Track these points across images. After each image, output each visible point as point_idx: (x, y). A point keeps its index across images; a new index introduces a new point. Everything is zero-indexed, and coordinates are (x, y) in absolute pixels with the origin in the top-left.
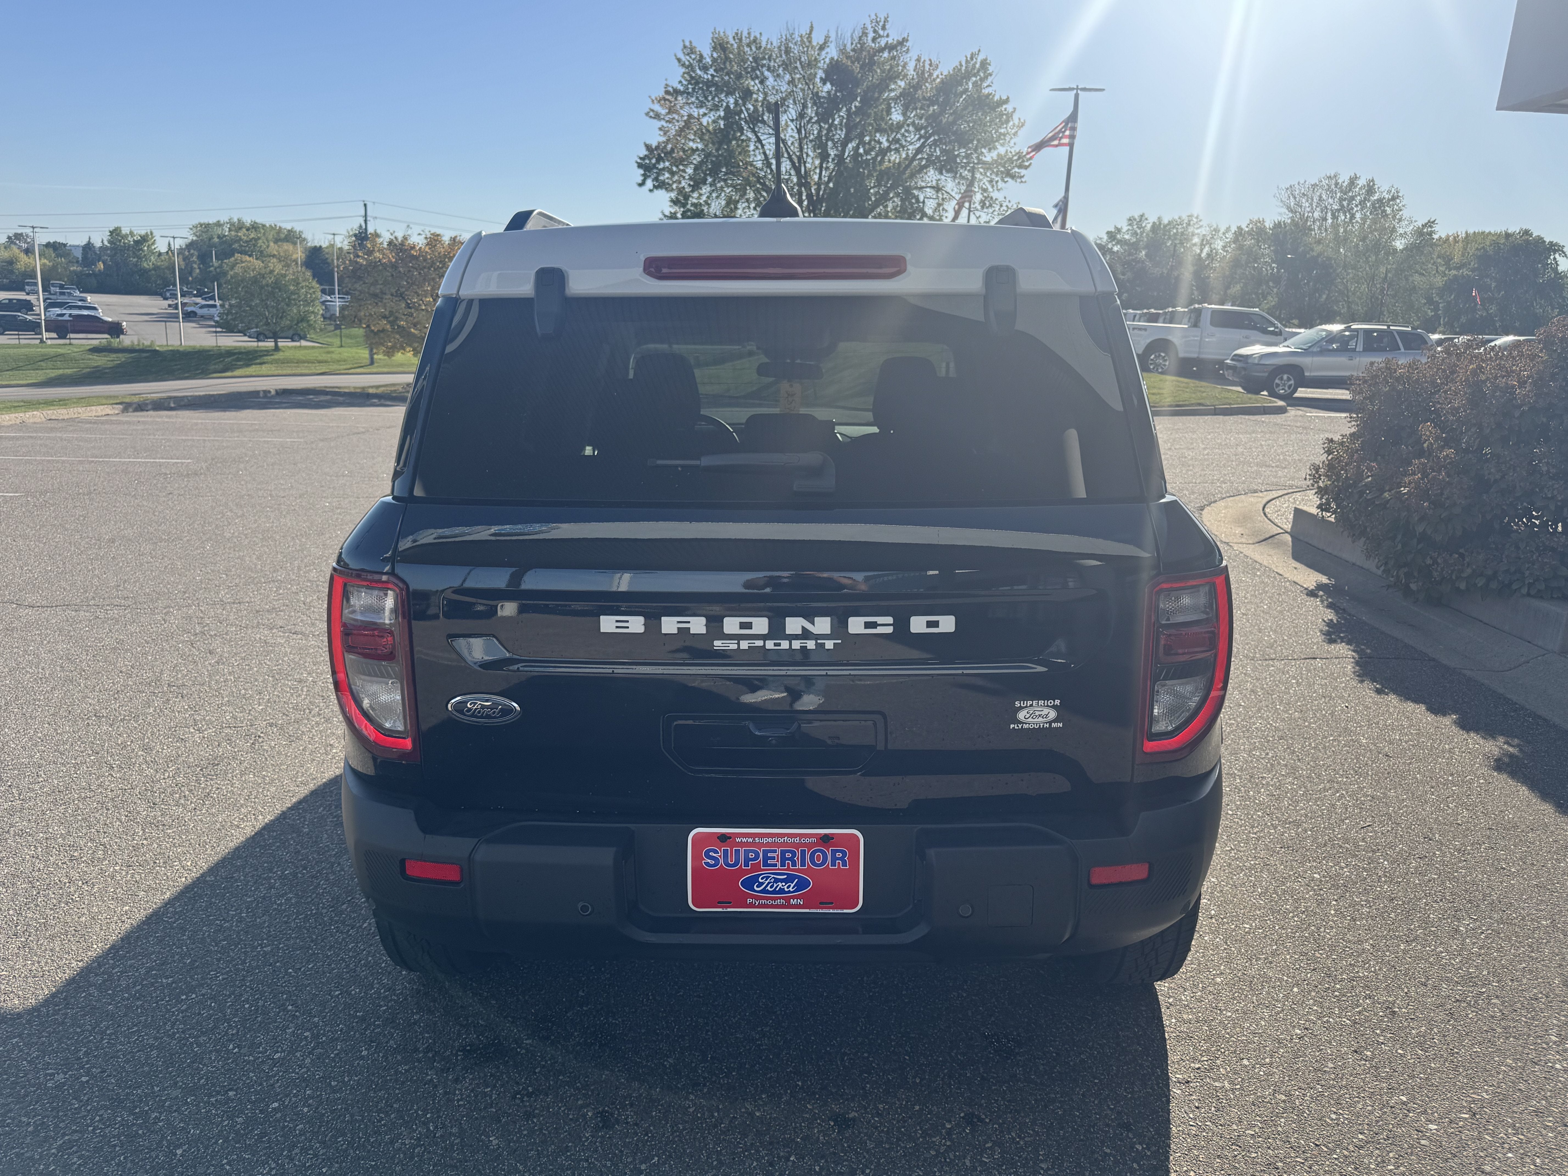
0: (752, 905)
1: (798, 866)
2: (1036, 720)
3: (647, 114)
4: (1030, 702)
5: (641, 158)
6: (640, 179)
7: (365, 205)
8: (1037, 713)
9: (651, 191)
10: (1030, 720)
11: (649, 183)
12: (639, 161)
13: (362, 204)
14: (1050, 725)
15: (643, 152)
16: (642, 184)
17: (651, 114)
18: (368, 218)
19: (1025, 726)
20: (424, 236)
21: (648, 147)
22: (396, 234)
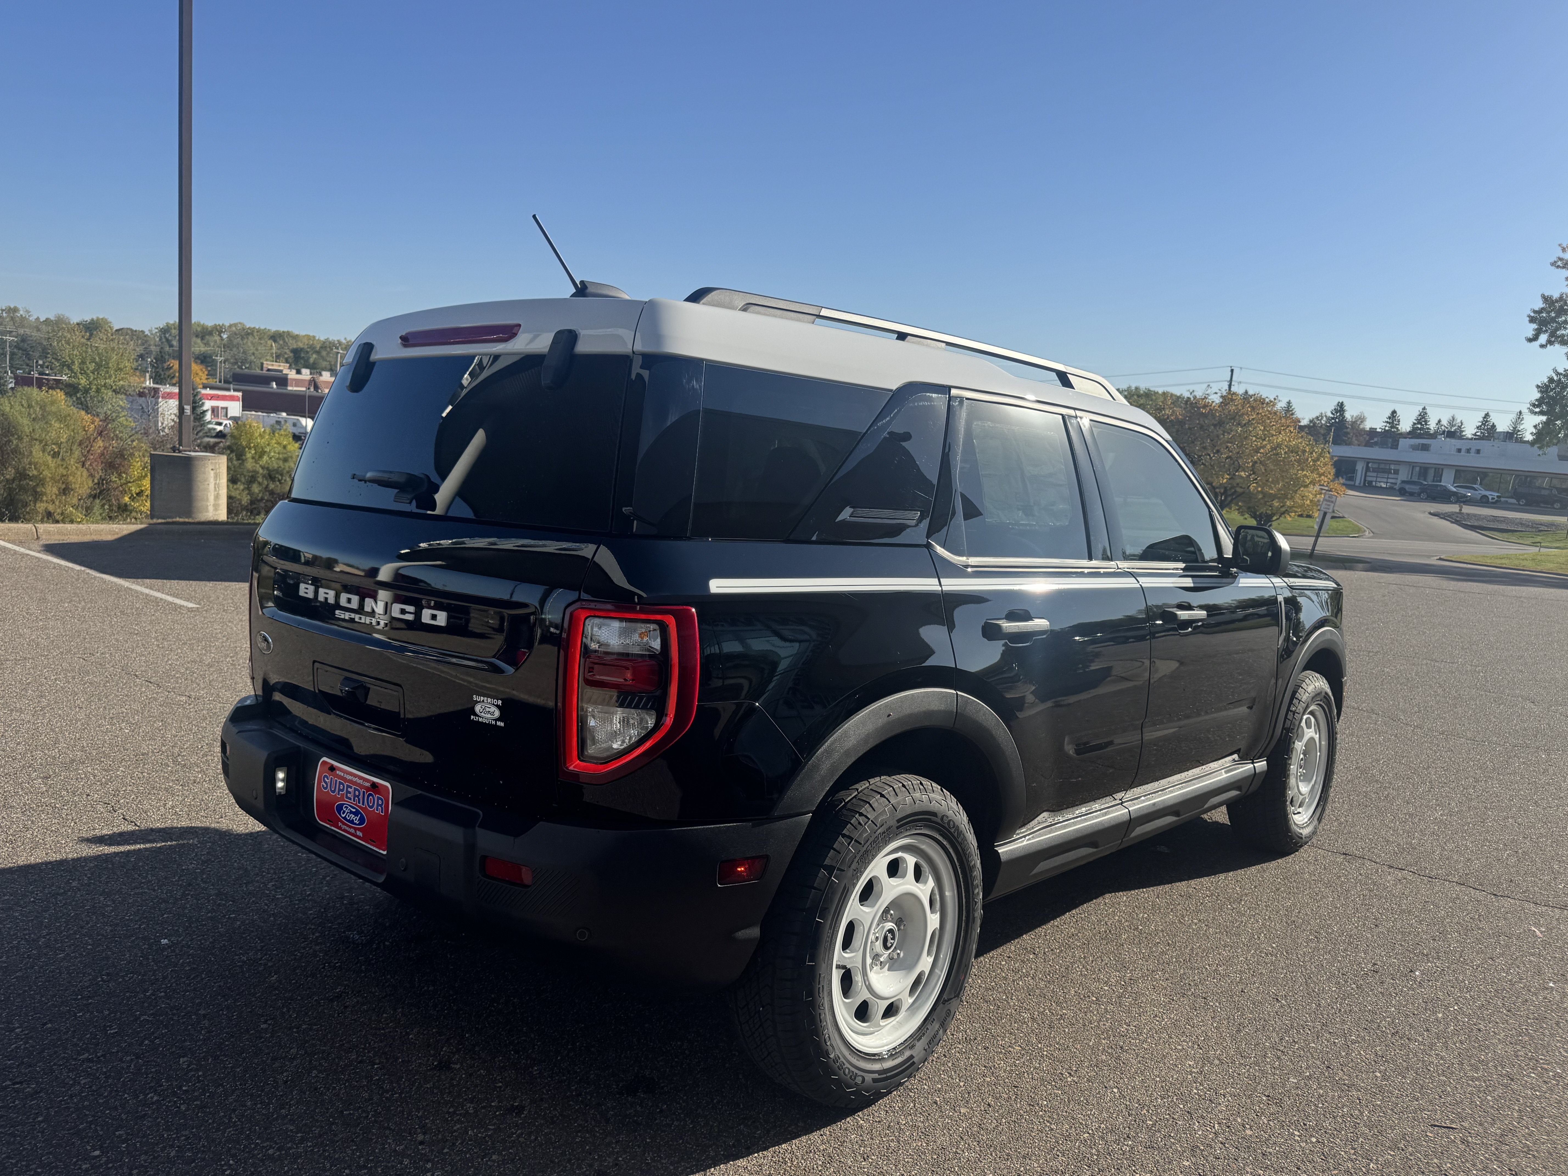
0: (340, 828)
1: (352, 801)
2: (486, 715)
3: (1553, 264)
4: (482, 698)
5: (1535, 312)
6: (1530, 334)
7: (1232, 371)
8: (488, 709)
9: (1542, 346)
10: (482, 714)
11: (1543, 338)
12: (1532, 314)
13: (1230, 369)
14: (496, 723)
15: (1539, 304)
16: (1535, 338)
17: (1559, 263)
18: (1233, 383)
19: (480, 720)
20: (1219, 394)
21: (1546, 299)
22: (1195, 393)
